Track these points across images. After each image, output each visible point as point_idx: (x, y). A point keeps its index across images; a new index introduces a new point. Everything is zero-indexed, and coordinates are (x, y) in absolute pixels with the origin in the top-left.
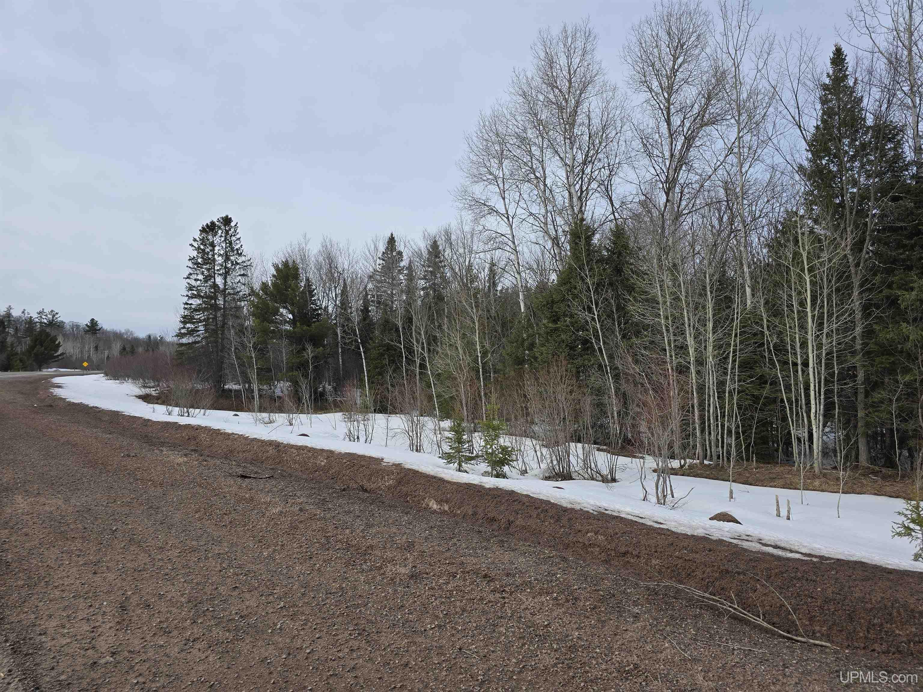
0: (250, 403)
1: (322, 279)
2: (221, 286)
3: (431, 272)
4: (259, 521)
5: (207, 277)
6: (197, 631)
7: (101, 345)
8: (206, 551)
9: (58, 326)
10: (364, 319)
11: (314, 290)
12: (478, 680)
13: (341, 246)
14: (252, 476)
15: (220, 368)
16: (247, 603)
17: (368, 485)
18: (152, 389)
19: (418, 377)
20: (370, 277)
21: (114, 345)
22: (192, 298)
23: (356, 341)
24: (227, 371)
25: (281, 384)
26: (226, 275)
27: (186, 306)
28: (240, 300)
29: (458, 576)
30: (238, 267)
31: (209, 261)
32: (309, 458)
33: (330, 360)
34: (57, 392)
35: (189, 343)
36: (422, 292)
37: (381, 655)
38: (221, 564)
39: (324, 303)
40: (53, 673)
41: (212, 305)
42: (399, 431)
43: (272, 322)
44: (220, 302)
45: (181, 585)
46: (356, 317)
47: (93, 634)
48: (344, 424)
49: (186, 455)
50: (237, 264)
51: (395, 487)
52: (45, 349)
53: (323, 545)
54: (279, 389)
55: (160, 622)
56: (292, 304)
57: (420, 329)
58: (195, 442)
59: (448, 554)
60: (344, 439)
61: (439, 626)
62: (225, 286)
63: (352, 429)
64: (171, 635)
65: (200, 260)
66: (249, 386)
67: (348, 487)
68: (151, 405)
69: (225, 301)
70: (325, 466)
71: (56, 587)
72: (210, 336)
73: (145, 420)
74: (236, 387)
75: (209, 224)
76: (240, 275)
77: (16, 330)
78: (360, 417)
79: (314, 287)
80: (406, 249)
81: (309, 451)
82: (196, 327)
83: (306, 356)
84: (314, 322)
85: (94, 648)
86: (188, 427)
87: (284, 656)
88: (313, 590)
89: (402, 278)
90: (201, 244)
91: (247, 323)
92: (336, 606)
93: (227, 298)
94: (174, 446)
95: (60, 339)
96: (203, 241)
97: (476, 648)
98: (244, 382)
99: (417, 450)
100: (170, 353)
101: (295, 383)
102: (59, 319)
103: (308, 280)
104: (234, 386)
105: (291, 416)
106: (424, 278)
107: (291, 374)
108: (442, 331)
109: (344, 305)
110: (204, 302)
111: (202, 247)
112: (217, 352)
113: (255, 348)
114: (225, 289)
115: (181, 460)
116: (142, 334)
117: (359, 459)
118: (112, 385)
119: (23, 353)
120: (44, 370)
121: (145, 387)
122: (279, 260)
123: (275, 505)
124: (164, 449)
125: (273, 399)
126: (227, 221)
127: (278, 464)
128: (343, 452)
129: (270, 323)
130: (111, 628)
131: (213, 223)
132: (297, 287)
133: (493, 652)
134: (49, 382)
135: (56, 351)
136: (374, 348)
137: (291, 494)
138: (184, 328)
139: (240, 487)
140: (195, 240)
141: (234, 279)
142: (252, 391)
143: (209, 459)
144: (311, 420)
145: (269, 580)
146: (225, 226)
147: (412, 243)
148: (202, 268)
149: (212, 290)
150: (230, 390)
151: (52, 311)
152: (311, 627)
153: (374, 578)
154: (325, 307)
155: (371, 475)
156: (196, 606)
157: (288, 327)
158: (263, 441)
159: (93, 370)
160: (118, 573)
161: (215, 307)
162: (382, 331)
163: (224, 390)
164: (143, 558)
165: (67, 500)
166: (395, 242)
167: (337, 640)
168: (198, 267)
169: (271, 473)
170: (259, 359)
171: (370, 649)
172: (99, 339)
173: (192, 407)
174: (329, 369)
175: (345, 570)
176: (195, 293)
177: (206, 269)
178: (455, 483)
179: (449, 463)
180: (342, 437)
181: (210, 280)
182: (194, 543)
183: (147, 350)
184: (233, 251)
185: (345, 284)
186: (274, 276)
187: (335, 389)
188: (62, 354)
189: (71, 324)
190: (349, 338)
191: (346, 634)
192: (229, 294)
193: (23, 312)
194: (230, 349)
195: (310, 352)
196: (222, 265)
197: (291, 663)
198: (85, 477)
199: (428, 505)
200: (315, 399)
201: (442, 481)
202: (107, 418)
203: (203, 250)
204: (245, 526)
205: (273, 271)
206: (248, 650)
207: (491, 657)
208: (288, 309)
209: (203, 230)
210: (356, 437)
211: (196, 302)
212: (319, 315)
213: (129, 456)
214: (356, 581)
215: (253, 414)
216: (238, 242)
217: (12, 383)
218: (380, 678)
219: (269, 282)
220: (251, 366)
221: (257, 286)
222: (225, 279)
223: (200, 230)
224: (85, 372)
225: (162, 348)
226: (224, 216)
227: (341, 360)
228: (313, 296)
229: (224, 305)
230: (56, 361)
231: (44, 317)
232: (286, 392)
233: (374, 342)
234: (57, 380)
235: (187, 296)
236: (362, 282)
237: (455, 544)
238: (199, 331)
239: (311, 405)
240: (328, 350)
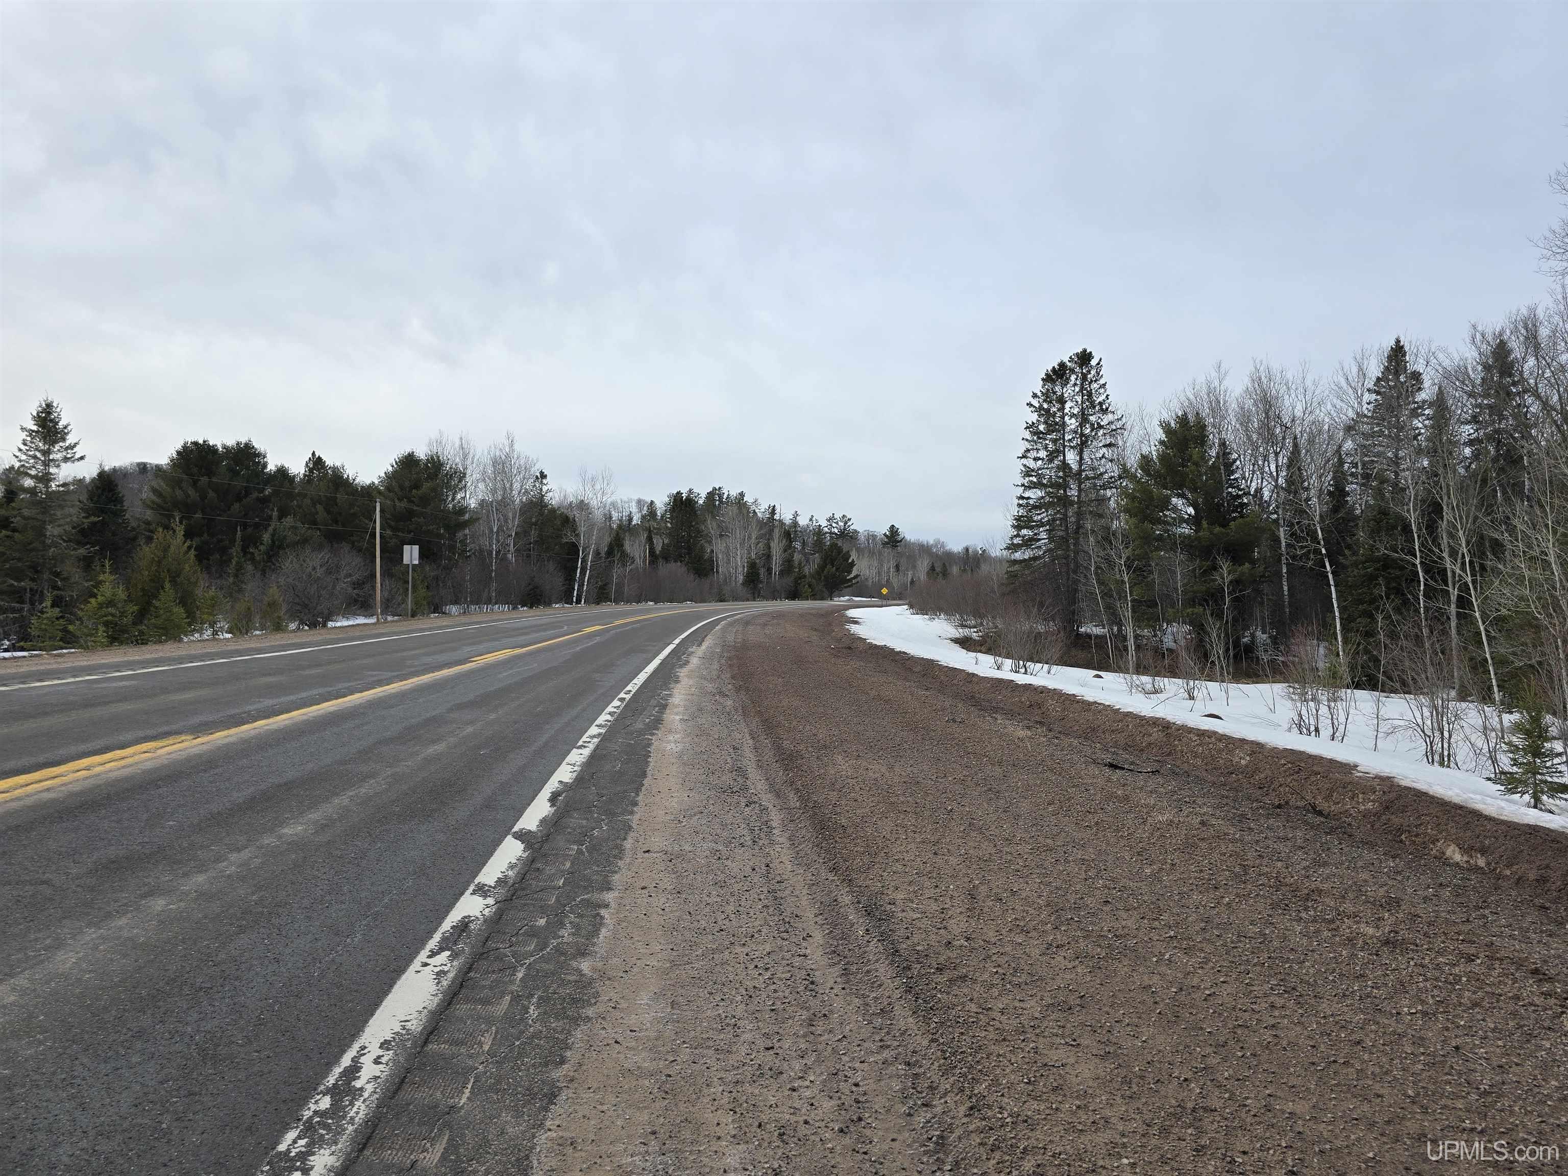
0: (1122, 657)
1: (1249, 438)
2: (1075, 467)
3: (1490, 407)
4: (1137, 829)
5: (1051, 453)
6: (1060, 938)
7: (903, 561)
8: (1065, 853)
9: (851, 537)
10: (1335, 510)
11: (1234, 461)
12: (1478, 1089)
13: (1289, 376)
14: (1126, 766)
15: (1073, 601)
16: (1124, 923)
17: (1323, 805)
18: (972, 630)
19: (1453, 624)
20: (1349, 429)
21: (919, 563)
22: (1030, 488)
23: (1317, 552)
24: (1083, 605)
25: (1175, 628)
26: (1081, 448)
27: (1021, 502)
28: (1104, 487)
29: (1479, 961)
30: (1101, 432)
31: (1055, 426)
32: (1220, 751)
33: (1265, 588)
34: (854, 628)
35: (1025, 560)
36: (1467, 451)
37: (1318, 1023)
38: (1086, 872)
39: (1254, 485)
40: (909, 942)
41: (1059, 499)
42: (1402, 723)
43: (1159, 521)
44: (1073, 492)
45: (1036, 886)
46: (1317, 506)
47: (943, 916)
48: (1289, 704)
49: (1029, 728)
50: (1100, 427)
51: (1378, 815)
52: (837, 569)
53: (1237, 875)
54: (1171, 637)
55: (1016, 919)
56: (1194, 490)
57: (1455, 527)
58: (1040, 712)
59: (1466, 928)
60: (1289, 730)
61: (1425, 1014)
62: (1081, 465)
63: (1304, 712)
64: (1029, 935)
65: (1042, 428)
66: (1120, 630)
67: (1287, 803)
68: (974, 654)
69: (1080, 490)
70: (1247, 766)
71: (897, 860)
72: (1057, 548)
73: (969, 674)
74: (1098, 631)
75: (1057, 367)
76: (1104, 446)
77: (804, 544)
78: (1323, 695)
79: (1235, 456)
80: (1429, 368)
81: (1220, 741)
82: (1035, 534)
83: (1220, 581)
84: (1235, 519)
85: (945, 928)
86: (1028, 687)
87: (1175, 990)
88: (1217, 928)
89: (1420, 425)
90: (1045, 401)
91: (1115, 524)
92: (1253, 953)
93: (1083, 486)
94: (1010, 714)
95: (854, 556)
96: (1047, 396)
97: (1486, 1053)
98: (1111, 625)
99: (1442, 764)
100: (998, 575)
101: (1199, 628)
102: (852, 527)
103: (1223, 444)
104: (1094, 629)
105: (1191, 683)
106: (1474, 420)
107: (1189, 610)
108: (1512, 530)
109: (1295, 484)
110: (1048, 494)
111: (1045, 406)
112: (1068, 574)
113: (1129, 567)
114: (1080, 471)
115: (1021, 733)
116: (956, 547)
117: (1310, 761)
118: (920, 621)
119: (812, 576)
120: (836, 599)
121: (963, 626)
122: (1169, 417)
123: (1161, 811)
124: (998, 716)
125: (1159, 653)
126: (1084, 358)
127: (1169, 755)
128: (1281, 748)
129: (1154, 524)
130: (961, 913)
131: (1062, 365)
132: (1203, 458)
133: (1517, 1064)
134: (844, 616)
135: (850, 572)
136: (1355, 564)
137: (1187, 799)
138: (1018, 536)
139: (1109, 780)
140: (1035, 396)
141: (1097, 451)
142: (1125, 638)
143: (1062, 737)
144: (1227, 692)
145: (1152, 903)
146: (1081, 367)
147: (1441, 356)
148: (1045, 439)
149: (1061, 474)
150: (1089, 636)
151: (844, 516)
152: (1213, 968)
153: (1317, 931)
154: (1256, 491)
155: (1331, 791)
156: (1057, 911)
157: (1186, 530)
158: (1142, 718)
159: (894, 599)
160: (961, 858)
161: (1065, 501)
162: (1373, 531)
163: (1079, 636)
164: (987, 848)
165: (891, 768)
166: (1404, 355)
167: (1251, 991)
168: (1039, 438)
169: (1156, 766)
170: (1135, 584)
171: (1300, 1011)
172: (900, 555)
173: (1031, 660)
174: (1262, 603)
175: (1270, 912)
176: (1035, 480)
177: (1051, 440)
178: (1503, 822)
179: (1512, 791)
180: (1286, 726)
181: (1057, 457)
182: (1049, 841)
183: (965, 570)
184: (1094, 407)
185: (1296, 445)
186: (1162, 442)
187: (1275, 640)
188: (856, 577)
189: (866, 533)
190: (1302, 547)
191: (1267, 987)
192: (1087, 478)
193: (811, 520)
194: (1088, 569)
195: (1225, 573)
196: (1076, 432)
197: (1183, 998)
198: (906, 742)
199: (1444, 853)
200: (1235, 656)
201: (1477, 815)
202: (918, 669)
203: (1048, 411)
204: (1118, 831)
205: (1160, 434)
206: (1126, 973)
207: (1511, 1070)
208: (1187, 499)
209: (1048, 379)
210: (1312, 728)
211: (1035, 494)
212: (1243, 505)
213: (954, 721)
214: (1289, 930)
215: (1127, 676)
216: (1102, 390)
217: (803, 616)
218: (1313, 1047)
219: (1154, 453)
220: (1122, 597)
221: (1132, 462)
222: (1081, 453)
223: (1043, 379)
224: (884, 603)
225: (985, 568)
226: (1079, 350)
227: (1286, 588)
228: (1233, 472)
229: (1079, 496)
230: (849, 586)
231: (834, 525)
232: (1183, 643)
233: (1355, 553)
234: (852, 613)
235: (1023, 485)
236: (1331, 438)
237: (1484, 916)
238: (1040, 540)
239: (1228, 666)
240: (1262, 569)
